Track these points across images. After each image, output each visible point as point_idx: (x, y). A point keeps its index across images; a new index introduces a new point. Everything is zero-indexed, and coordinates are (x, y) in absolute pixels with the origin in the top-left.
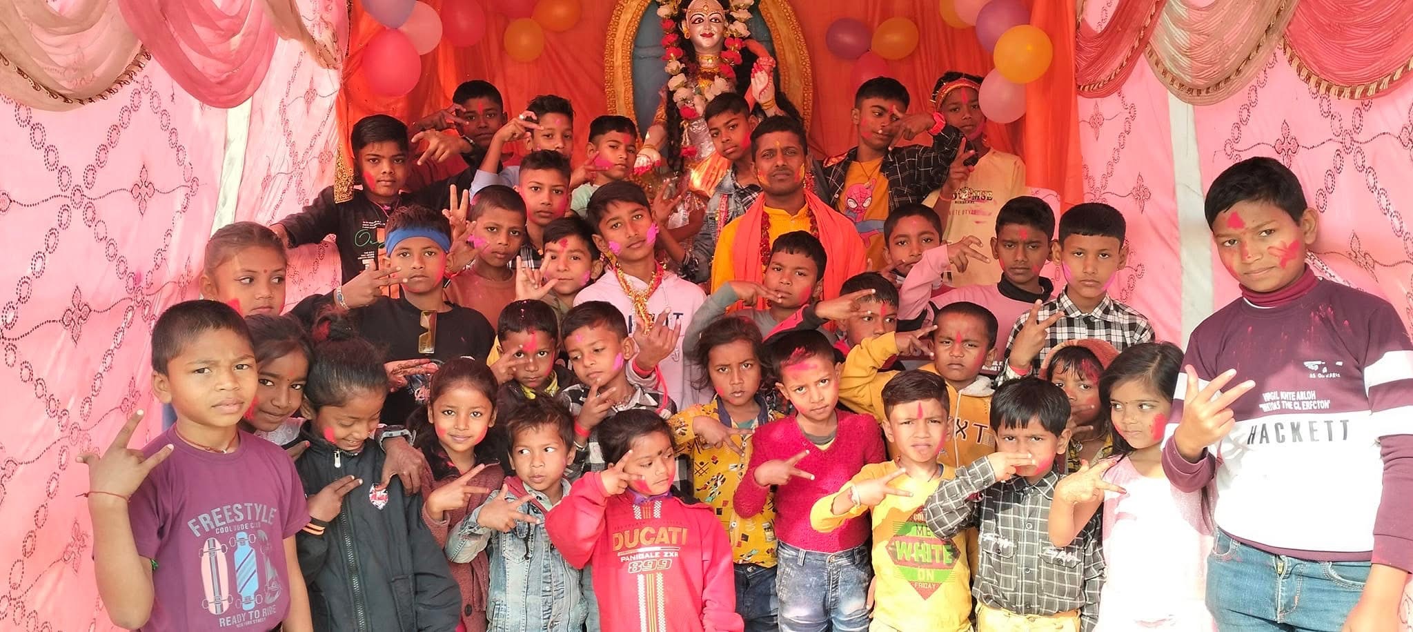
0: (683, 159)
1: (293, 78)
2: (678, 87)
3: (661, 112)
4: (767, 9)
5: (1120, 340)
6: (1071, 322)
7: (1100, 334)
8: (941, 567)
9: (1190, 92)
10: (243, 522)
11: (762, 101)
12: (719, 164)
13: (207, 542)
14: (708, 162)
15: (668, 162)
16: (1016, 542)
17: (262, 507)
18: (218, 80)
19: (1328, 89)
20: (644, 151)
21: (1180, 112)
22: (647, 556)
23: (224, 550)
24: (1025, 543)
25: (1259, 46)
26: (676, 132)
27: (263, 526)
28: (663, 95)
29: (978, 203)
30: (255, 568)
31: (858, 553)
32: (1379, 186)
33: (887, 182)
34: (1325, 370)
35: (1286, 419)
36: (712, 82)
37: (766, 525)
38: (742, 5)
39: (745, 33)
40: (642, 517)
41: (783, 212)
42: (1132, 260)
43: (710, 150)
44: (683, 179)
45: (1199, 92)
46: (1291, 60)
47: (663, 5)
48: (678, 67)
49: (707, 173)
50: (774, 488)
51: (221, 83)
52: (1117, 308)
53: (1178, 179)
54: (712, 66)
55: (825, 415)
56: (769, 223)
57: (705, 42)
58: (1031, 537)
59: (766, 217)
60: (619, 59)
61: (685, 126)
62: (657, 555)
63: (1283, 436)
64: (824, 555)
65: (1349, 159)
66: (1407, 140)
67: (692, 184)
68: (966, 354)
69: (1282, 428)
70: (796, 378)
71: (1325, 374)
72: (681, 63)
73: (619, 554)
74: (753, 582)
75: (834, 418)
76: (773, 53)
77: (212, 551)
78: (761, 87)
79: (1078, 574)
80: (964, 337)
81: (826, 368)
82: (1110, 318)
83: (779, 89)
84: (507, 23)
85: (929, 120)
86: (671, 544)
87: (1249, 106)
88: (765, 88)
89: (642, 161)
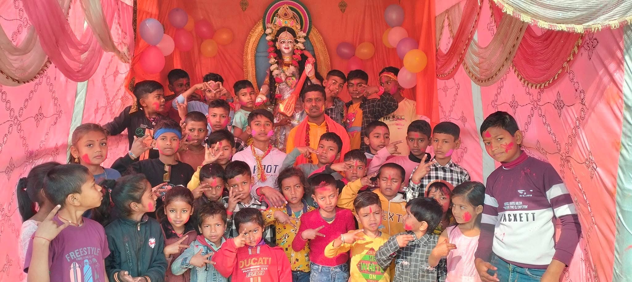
0: (276, 99)
1: (108, 67)
2: (274, 69)
3: (267, 80)
4: (312, 37)
5: (457, 178)
6: (436, 169)
7: (448, 175)
8: (379, 274)
9: (479, 81)
10: (87, 255)
11: (309, 76)
12: (292, 101)
13: (72, 264)
14: (287, 101)
15: (270, 100)
16: (410, 262)
17: (94, 249)
18: (78, 70)
19: (528, 84)
20: (260, 96)
21: (476, 89)
22: (254, 270)
23: (79, 267)
24: (414, 263)
25: (503, 65)
26: (273, 88)
27: (95, 257)
28: (268, 72)
29: (399, 121)
30: (91, 274)
31: (344, 266)
32: (547, 123)
33: (362, 111)
34: (525, 194)
35: (512, 213)
36: (288, 68)
37: (306, 254)
38: (301, 36)
39: (303, 48)
40: (252, 253)
41: (315, 124)
42: (462, 146)
43: (288, 95)
44: (276, 108)
45: (482, 81)
46: (515, 72)
47: (268, 35)
48: (274, 61)
49: (286, 105)
50: (309, 240)
51: (78, 72)
52: (455, 165)
53: (475, 115)
54: (289, 61)
55: (331, 210)
56: (310, 129)
57: (286, 51)
58: (416, 261)
59: (308, 126)
60: (250, 57)
61: (277, 86)
62: (258, 269)
63: (511, 219)
64: (329, 267)
65: (536, 111)
66: (556, 106)
67: (280, 109)
68: (393, 185)
69: (511, 216)
70: (321, 193)
71: (525, 195)
72: (276, 59)
73: (242, 270)
74: (300, 278)
75: (335, 210)
76: (314, 56)
77: (75, 268)
78: (309, 70)
79: (435, 275)
80: (392, 177)
81: (333, 191)
82: (452, 168)
83: (317, 70)
84: (202, 41)
85: (377, 89)
86: (264, 265)
87: (500, 88)
88: (311, 71)
89: (259, 100)
